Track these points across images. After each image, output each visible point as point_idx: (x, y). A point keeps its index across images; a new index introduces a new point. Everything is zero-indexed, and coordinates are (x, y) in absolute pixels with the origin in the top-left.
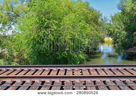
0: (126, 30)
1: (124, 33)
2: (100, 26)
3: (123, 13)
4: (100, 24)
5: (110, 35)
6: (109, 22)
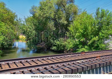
3: (34, 17)
5: (24, 33)
6: (23, 23)
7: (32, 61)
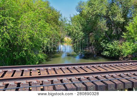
0: (84, 31)
1: (82, 33)
2: (60, 26)
3: (81, 15)
4: (60, 24)
5: (69, 35)
6: (68, 22)
7: (80, 67)
